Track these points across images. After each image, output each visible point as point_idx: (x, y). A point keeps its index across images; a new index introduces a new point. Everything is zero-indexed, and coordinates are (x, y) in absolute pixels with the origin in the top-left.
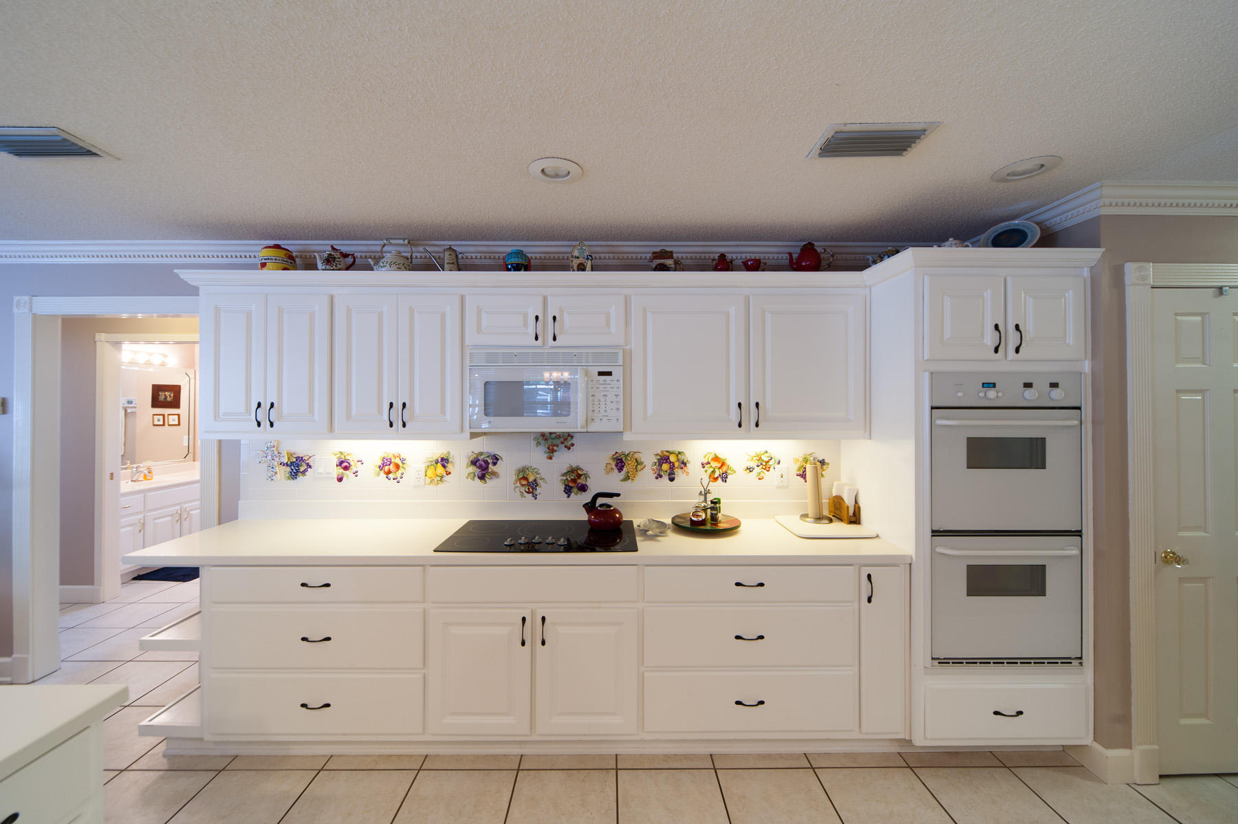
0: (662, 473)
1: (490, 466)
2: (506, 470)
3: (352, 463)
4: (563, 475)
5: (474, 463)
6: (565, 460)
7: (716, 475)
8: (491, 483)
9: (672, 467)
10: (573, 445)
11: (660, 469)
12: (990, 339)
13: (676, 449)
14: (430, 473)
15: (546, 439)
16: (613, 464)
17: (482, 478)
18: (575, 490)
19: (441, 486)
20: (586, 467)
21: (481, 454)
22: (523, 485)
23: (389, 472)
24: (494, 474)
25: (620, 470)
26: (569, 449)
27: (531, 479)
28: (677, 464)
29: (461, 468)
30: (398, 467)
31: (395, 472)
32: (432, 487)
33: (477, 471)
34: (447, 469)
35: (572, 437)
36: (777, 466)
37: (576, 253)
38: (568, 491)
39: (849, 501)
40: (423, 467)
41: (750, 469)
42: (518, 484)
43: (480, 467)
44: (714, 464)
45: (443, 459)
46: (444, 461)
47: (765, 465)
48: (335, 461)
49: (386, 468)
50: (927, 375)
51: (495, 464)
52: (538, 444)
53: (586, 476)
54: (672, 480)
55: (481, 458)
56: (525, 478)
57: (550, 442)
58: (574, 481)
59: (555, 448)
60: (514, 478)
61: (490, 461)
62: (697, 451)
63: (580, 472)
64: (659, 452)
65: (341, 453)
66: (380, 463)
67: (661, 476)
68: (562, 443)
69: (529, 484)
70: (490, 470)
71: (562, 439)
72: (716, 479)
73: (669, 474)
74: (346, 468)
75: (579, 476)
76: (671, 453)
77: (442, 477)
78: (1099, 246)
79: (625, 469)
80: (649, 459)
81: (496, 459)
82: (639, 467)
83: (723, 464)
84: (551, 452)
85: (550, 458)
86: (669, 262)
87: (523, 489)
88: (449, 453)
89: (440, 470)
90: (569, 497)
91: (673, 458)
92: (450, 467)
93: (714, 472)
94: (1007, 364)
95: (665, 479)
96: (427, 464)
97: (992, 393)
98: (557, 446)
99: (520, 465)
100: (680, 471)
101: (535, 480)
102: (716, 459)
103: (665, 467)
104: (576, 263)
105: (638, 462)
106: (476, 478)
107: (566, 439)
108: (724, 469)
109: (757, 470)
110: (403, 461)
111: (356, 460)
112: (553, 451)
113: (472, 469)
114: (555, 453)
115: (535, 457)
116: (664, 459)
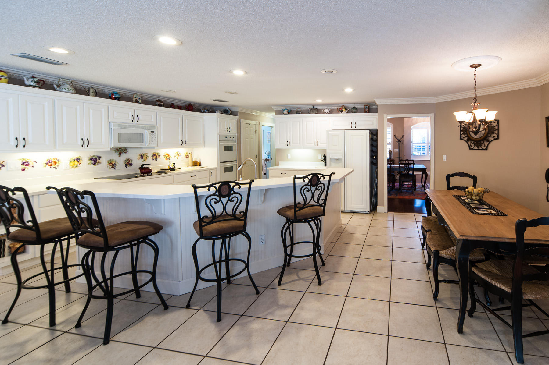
0: (154, 159)
1: (98, 160)
2: (104, 161)
3: (30, 163)
4: (124, 161)
5: (91, 159)
6: (124, 157)
7: (167, 158)
8: (98, 166)
9: (156, 157)
10: (127, 152)
11: (153, 158)
12: (226, 130)
13: (157, 152)
14: (72, 164)
15: (118, 151)
16: (140, 157)
17: (94, 164)
18: (128, 165)
19: (77, 168)
20: (132, 158)
21: (94, 156)
22: (110, 165)
23: (51, 165)
24: (99, 163)
25: (142, 158)
26: (126, 153)
27: (113, 163)
28: (157, 156)
29: (85, 161)
30: (55, 163)
31: (54, 165)
32: (73, 169)
33: (92, 162)
34: (79, 162)
35: (127, 150)
36: (181, 155)
37: (135, 96)
38: (126, 166)
39: (198, 161)
40: (69, 162)
41: (175, 156)
42: (109, 165)
43: (94, 161)
44: (167, 155)
45: (77, 159)
46: (78, 160)
47: (178, 155)
48: (21, 163)
49: (50, 164)
50: (219, 135)
51: (99, 159)
52: (116, 152)
53: (132, 161)
54: (156, 160)
55: (94, 157)
56: (111, 163)
57: (119, 151)
58: (128, 163)
59: (121, 153)
60: (107, 163)
61: (97, 158)
62: (162, 152)
63: (130, 160)
64: (153, 153)
65: (24, 159)
66: (46, 162)
67: (153, 160)
68: (124, 151)
69: (112, 165)
70: (97, 161)
71: (123, 150)
72: (167, 159)
73: (156, 159)
74: (27, 165)
75: (130, 161)
76: (156, 153)
77: (77, 165)
78: (237, 116)
79: (143, 158)
80: (150, 155)
81: (100, 158)
82: (147, 157)
83: (169, 155)
84: (120, 154)
85: (120, 156)
86: (162, 104)
87: (110, 167)
88: (80, 157)
89: (76, 163)
90: (126, 168)
91: (156, 155)
92: (80, 161)
93: (167, 157)
94: (229, 134)
95: (155, 160)
96: (70, 161)
97: (227, 139)
98: (122, 152)
99: (109, 159)
100: (158, 158)
101: (115, 164)
102: (167, 154)
103: (154, 157)
104: (135, 99)
105: (147, 156)
106: (92, 165)
107: (125, 150)
108: (169, 156)
109: (177, 156)
110: (58, 161)
111: (33, 161)
112: (121, 154)
113: (90, 161)
114: (121, 155)
115: (115, 156)
116: (154, 155)
